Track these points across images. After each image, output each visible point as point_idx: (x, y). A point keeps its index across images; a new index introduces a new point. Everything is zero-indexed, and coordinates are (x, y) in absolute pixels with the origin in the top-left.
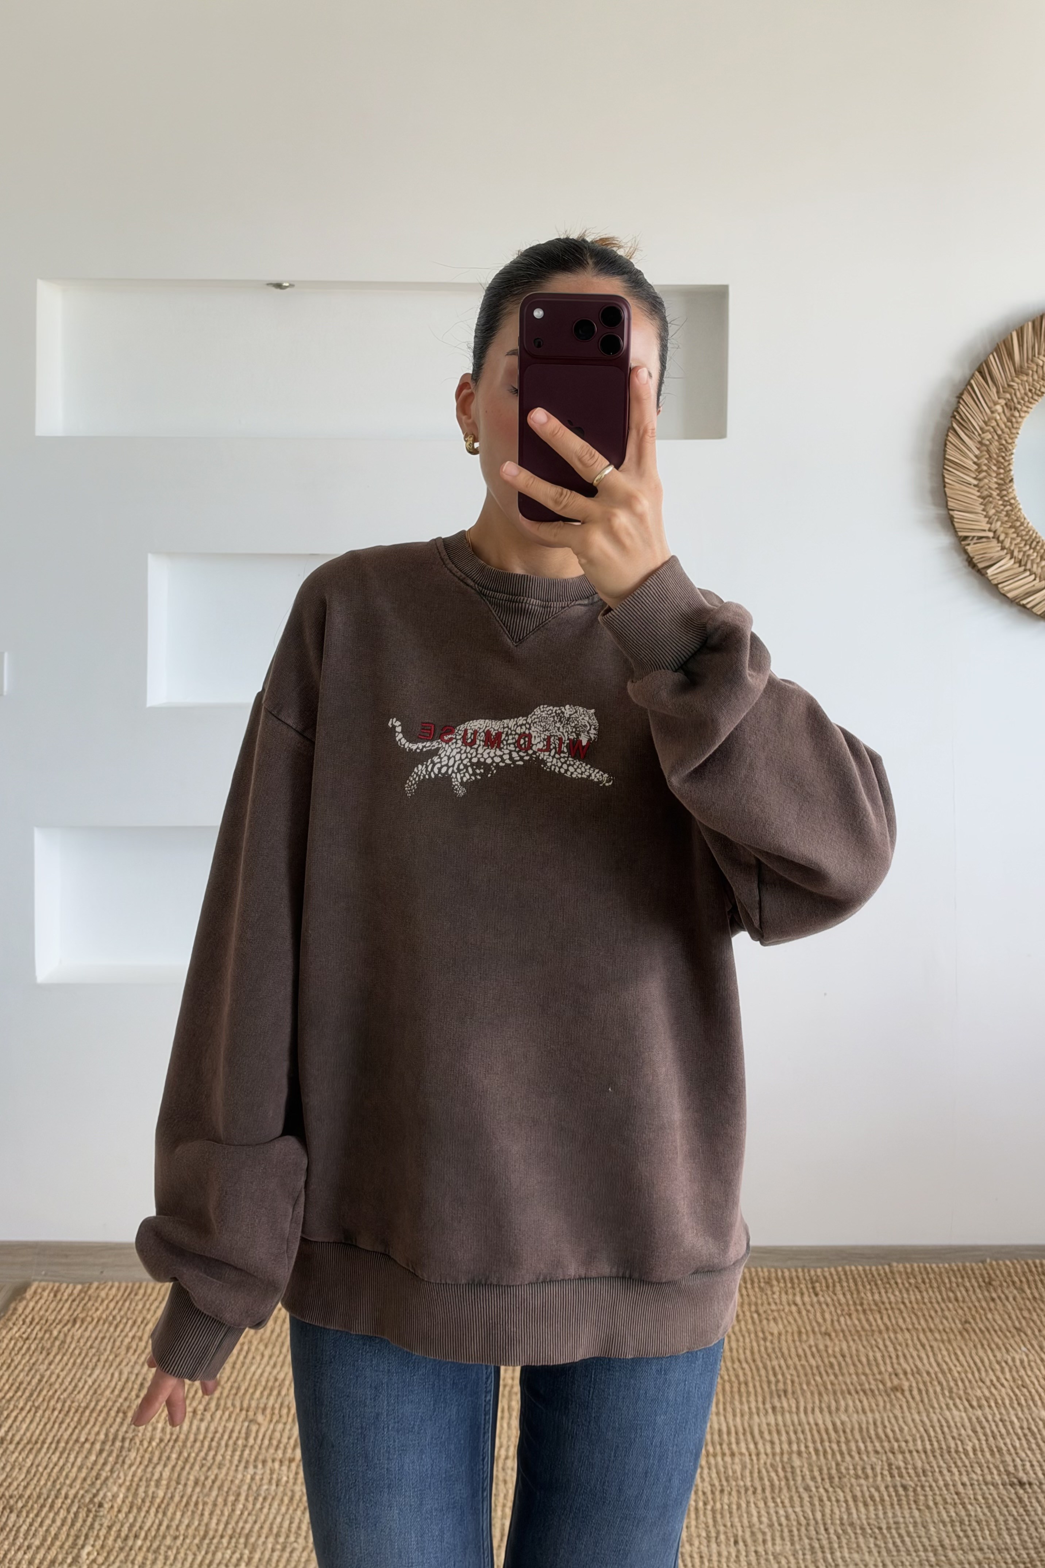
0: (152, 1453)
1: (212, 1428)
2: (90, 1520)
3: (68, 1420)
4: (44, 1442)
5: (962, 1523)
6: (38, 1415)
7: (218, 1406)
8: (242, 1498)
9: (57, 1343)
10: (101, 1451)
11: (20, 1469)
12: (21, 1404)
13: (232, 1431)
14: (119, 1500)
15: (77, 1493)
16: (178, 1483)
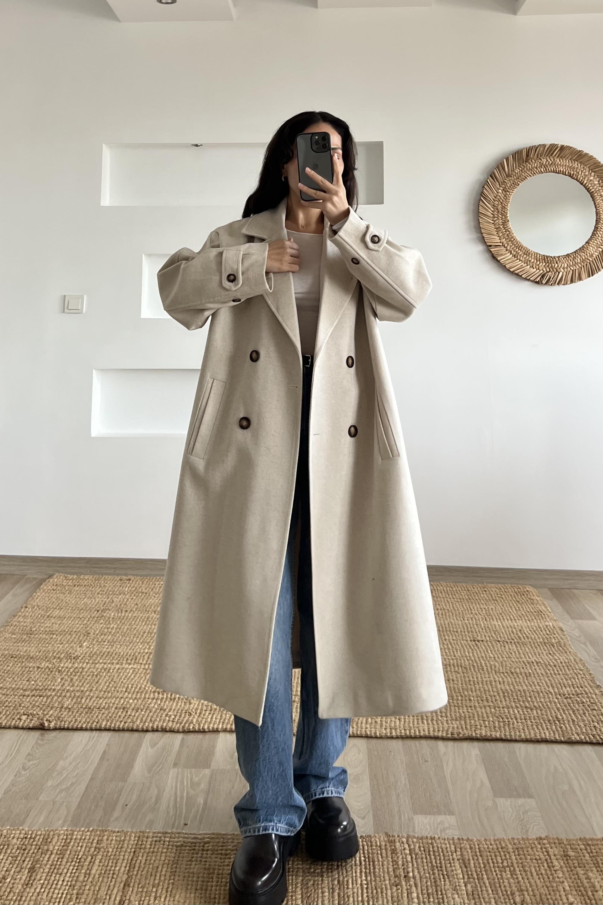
0: (110, 621)
1: (134, 615)
2: (85, 637)
3: (75, 612)
4: (65, 618)
5: (449, 649)
6: (62, 610)
7: (136, 610)
8: (146, 634)
9: (68, 592)
10: (88, 620)
11: (56, 624)
12: (55, 607)
13: (141, 617)
14: (97, 632)
15: (80, 631)
16: (120, 629)
